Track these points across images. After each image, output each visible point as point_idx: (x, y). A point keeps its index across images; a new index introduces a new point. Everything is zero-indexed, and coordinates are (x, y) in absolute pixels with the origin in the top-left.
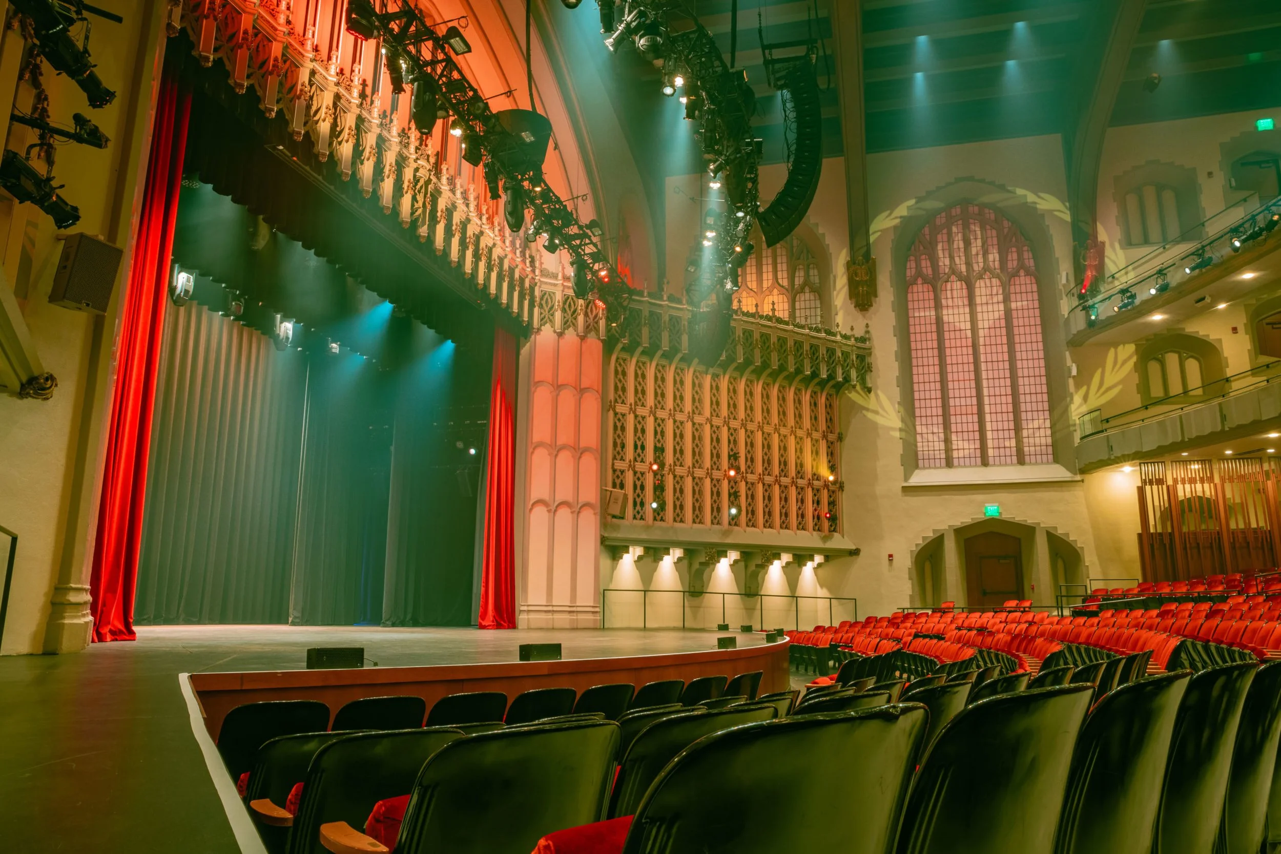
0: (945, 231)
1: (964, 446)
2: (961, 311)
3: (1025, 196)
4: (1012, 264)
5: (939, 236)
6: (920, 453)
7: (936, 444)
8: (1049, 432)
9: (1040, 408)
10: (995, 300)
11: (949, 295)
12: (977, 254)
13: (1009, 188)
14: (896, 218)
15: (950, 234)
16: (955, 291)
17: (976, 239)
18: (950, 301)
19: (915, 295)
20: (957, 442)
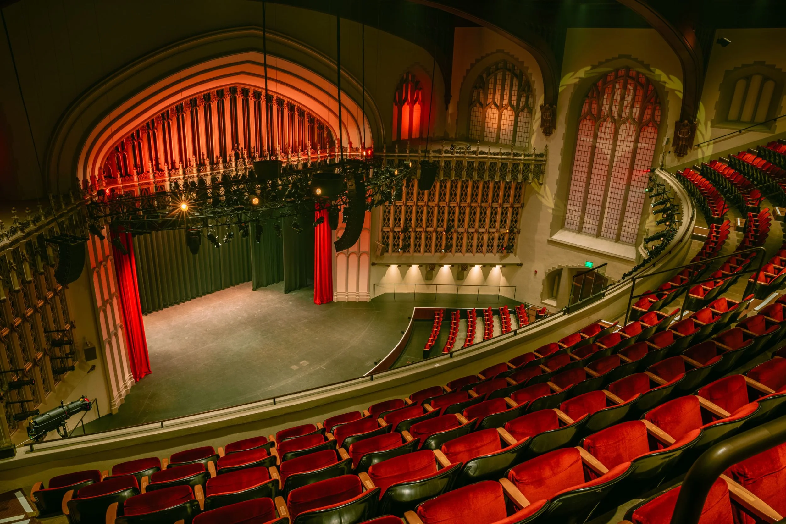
0: (611, 86)
1: (590, 222)
2: (608, 142)
3: (660, 76)
4: (646, 117)
5: (607, 89)
6: (567, 220)
7: (576, 217)
8: (637, 227)
9: (637, 212)
10: (629, 139)
11: (603, 131)
12: (627, 106)
13: (652, 68)
14: (577, 78)
15: (614, 87)
16: (608, 127)
17: (629, 95)
18: (603, 134)
19: (584, 126)
20: (587, 219)
